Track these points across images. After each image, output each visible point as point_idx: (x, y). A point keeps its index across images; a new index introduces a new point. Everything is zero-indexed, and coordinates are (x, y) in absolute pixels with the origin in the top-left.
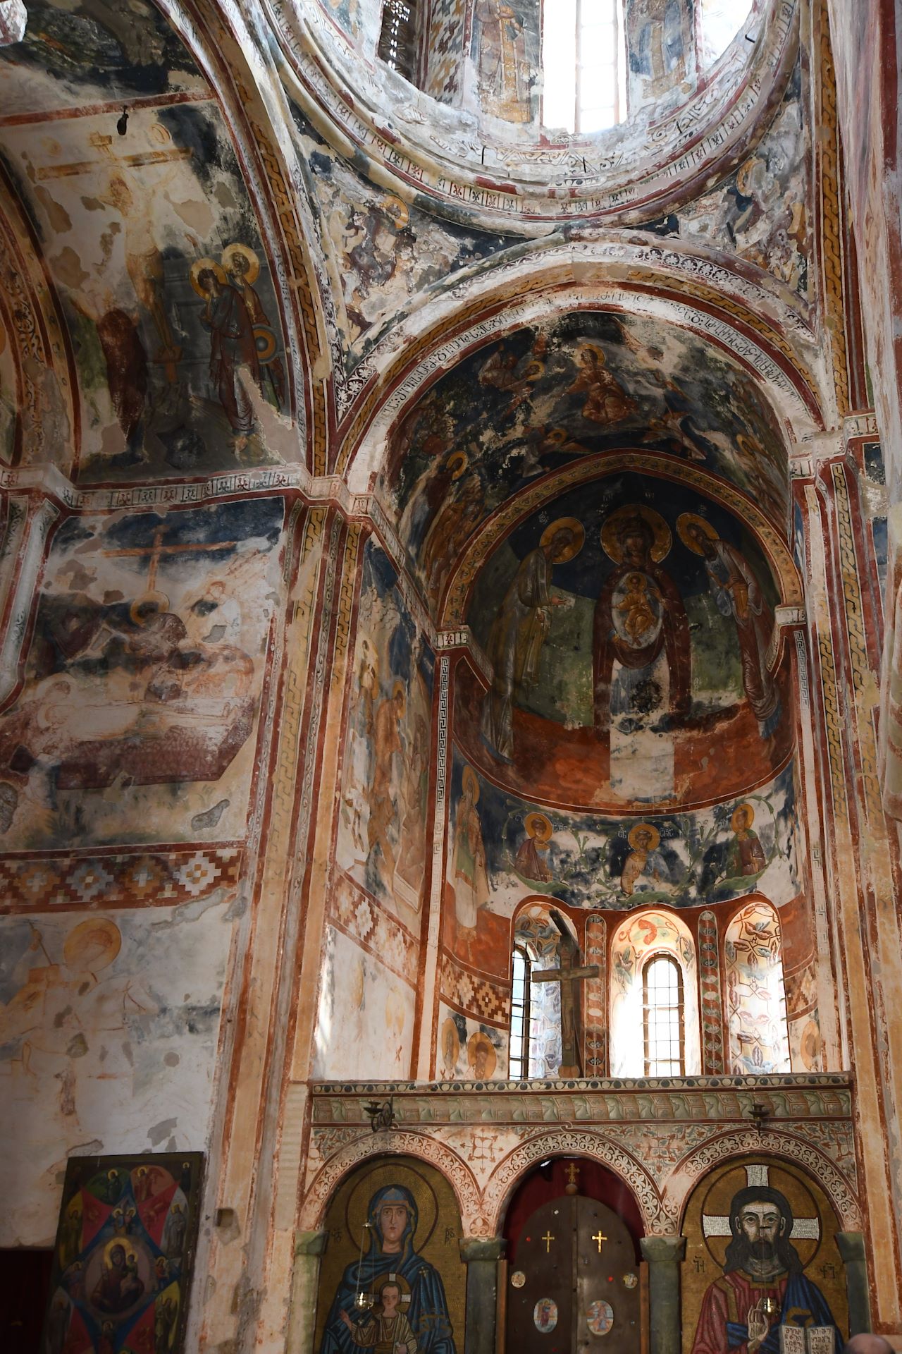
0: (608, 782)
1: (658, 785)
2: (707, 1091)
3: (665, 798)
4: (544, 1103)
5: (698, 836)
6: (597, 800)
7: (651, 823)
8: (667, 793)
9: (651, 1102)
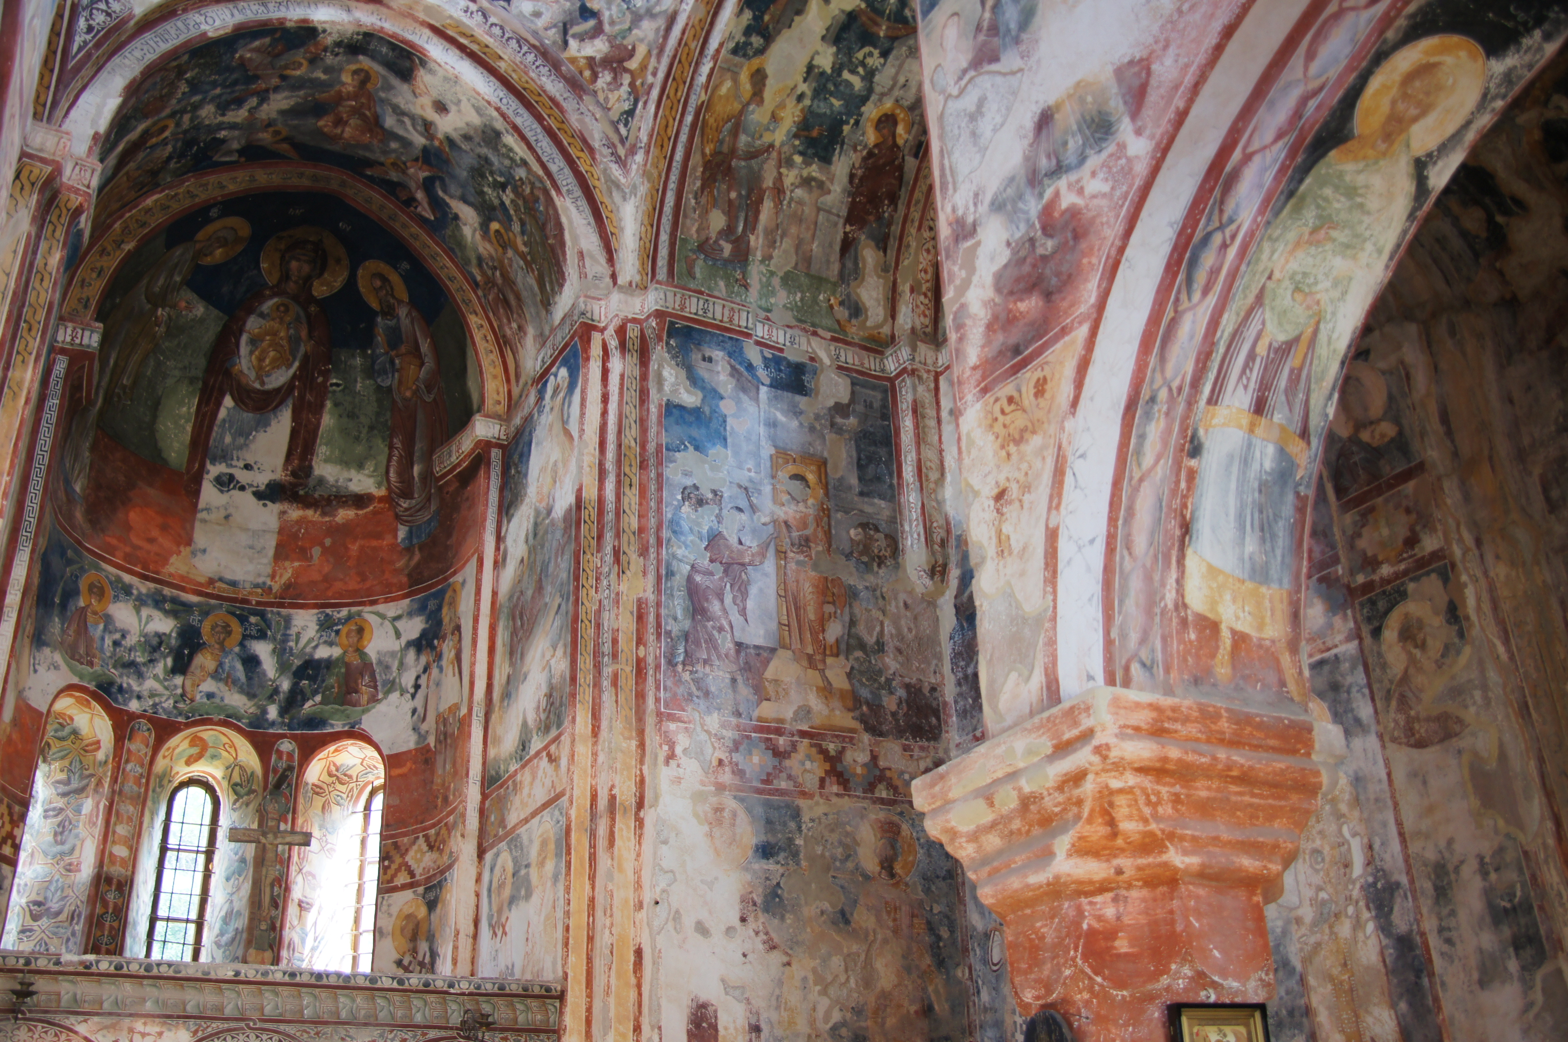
0: (188, 549)
1: (251, 567)
2: (418, 991)
3: (257, 586)
4: (227, 993)
5: (292, 644)
6: (172, 570)
7: (233, 614)
8: (260, 580)
9: (353, 1000)
